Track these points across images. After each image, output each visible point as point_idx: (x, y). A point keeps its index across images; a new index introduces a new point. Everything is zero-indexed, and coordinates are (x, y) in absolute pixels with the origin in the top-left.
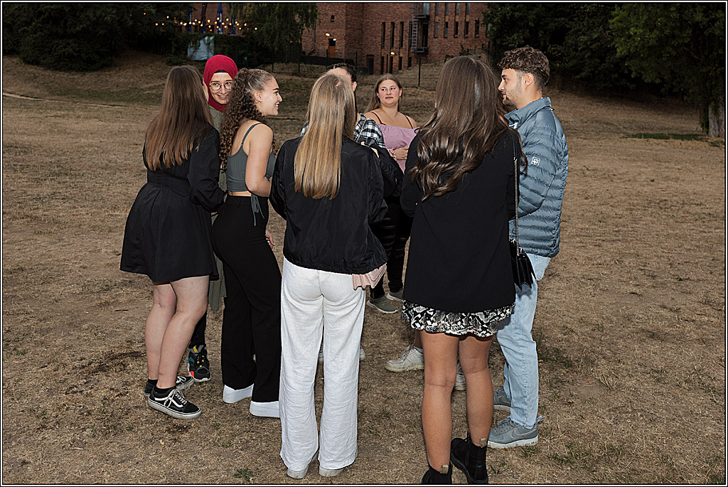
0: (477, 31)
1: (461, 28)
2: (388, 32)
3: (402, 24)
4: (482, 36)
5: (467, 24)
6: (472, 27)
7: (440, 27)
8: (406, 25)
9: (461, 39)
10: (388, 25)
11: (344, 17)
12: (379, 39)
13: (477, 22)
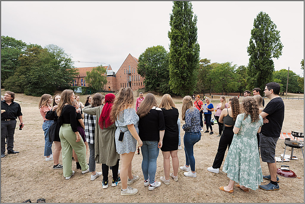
0: (141, 85)
1: (138, 84)
2: (122, 85)
3: (125, 83)
4: (143, 85)
5: (139, 83)
6: (140, 84)
7: (134, 84)
8: (126, 83)
9: (138, 86)
10: (122, 84)
11: (112, 82)
12: (120, 87)
13: (141, 83)
